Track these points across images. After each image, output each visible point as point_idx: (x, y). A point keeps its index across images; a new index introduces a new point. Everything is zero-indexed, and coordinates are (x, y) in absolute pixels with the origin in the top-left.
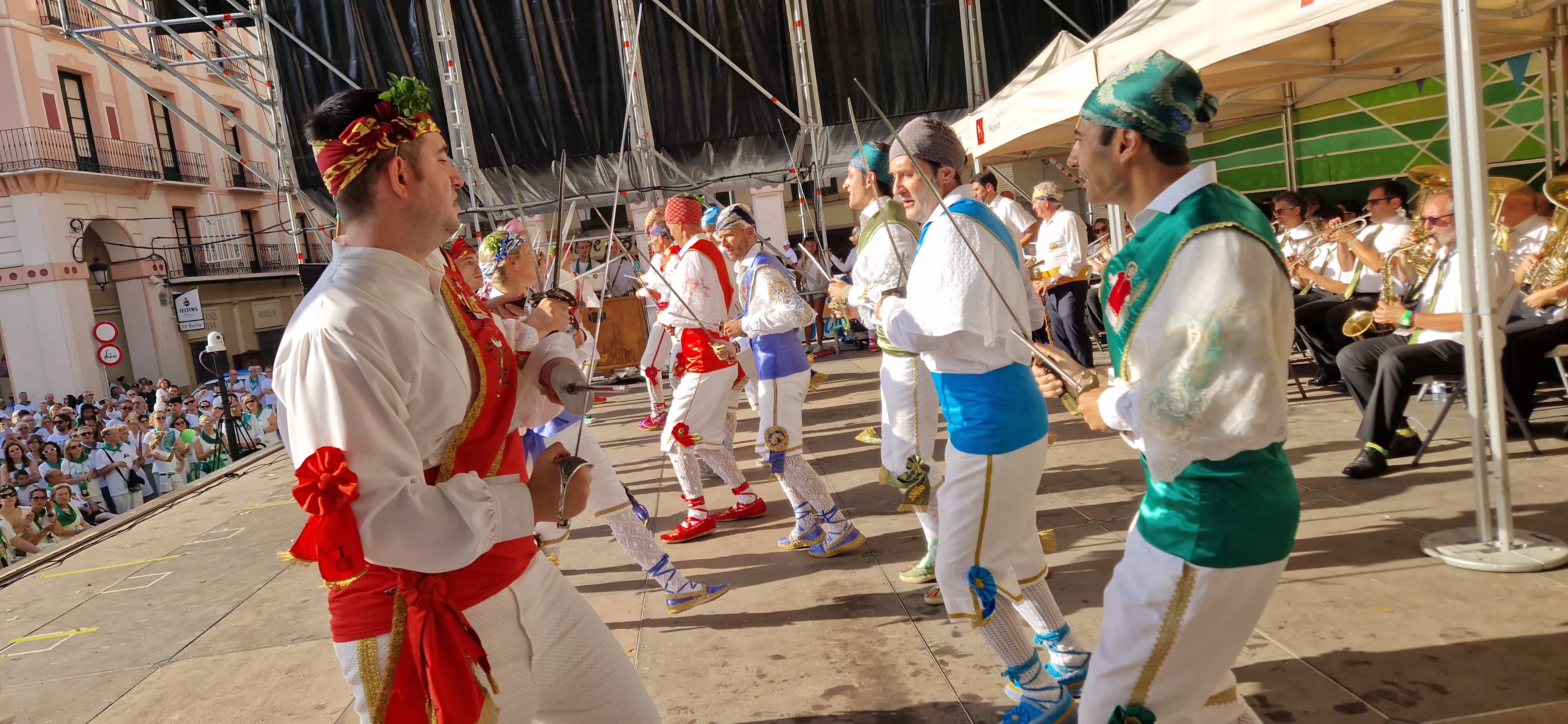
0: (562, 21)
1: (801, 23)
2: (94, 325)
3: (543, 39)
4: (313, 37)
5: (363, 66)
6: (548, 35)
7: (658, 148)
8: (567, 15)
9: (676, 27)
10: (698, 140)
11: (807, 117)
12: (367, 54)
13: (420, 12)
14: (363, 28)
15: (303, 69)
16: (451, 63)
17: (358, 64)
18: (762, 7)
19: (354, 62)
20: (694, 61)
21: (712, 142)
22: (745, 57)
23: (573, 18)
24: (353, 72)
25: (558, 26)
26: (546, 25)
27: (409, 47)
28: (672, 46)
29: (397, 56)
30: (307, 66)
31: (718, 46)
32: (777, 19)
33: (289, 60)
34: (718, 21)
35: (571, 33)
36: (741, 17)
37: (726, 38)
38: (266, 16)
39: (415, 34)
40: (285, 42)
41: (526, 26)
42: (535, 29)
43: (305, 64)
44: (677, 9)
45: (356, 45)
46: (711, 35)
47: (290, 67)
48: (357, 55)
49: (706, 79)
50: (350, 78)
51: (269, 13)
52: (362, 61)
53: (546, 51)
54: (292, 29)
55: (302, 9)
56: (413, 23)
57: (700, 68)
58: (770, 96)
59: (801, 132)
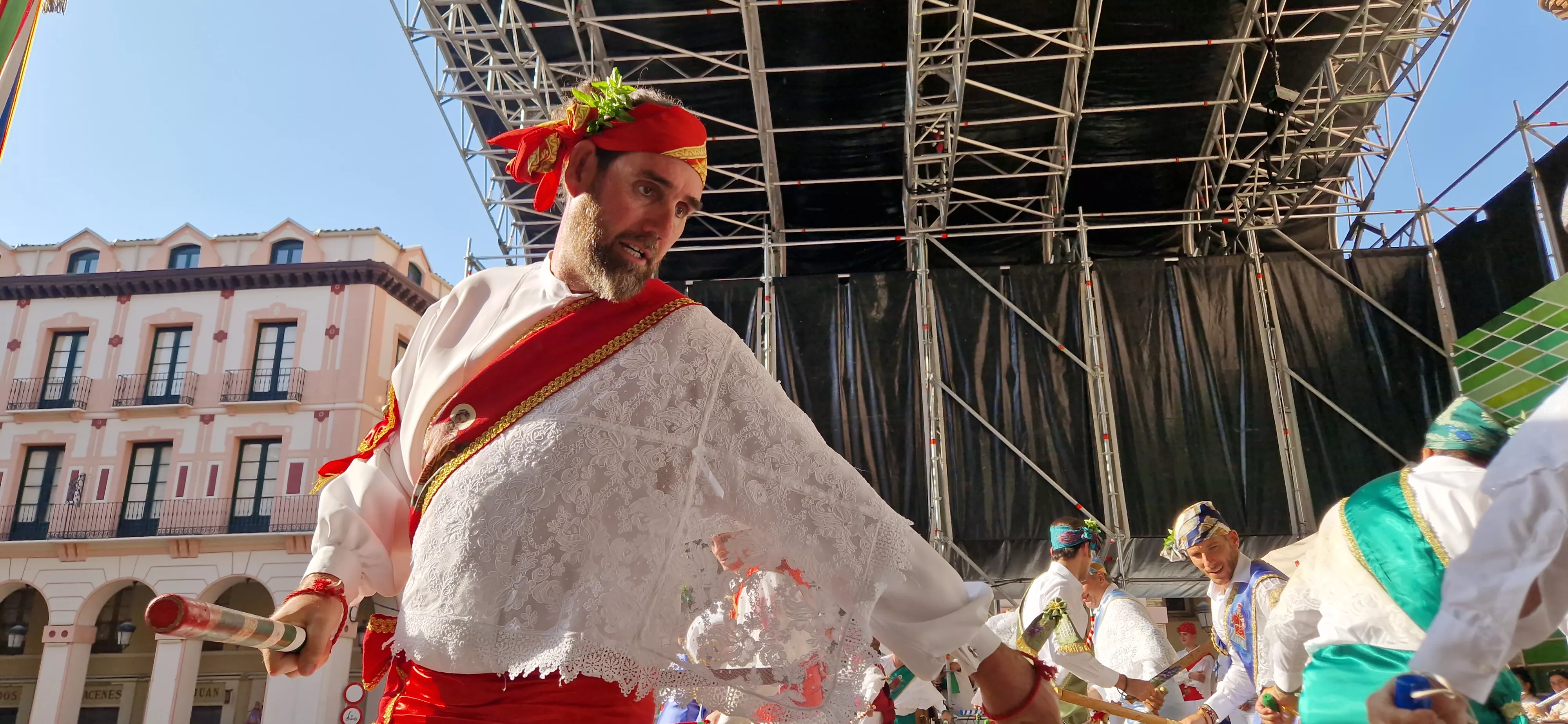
0: (875, 416)
1: (1108, 436)
2: (346, 685)
3: (856, 430)
6: (860, 428)
7: (955, 541)
8: (880, 412)
9: (982, 430)
10: (998, 538)
11: (1113, 526)
18: (1069, 418)
20: (998, 463)
21: (1012, 542)
22: (1049, 463)
23: (885, 415)
25: (870, 421)
26: (859, 419)
28: (977, 446)
31: (1023, 449)
32: (1084, 430)
34: (1024, 428)
35: (882, 426)
36: (1046, 426)
37: (1032, 445)
41: (841, 418)
42: (850, 422)
44: (985, 414)
46: (1017, 438)
49: (1010, 480)
53: (856, 444)
57: (1003, 469)
58: (1075, 502)
59: (1107, 541)
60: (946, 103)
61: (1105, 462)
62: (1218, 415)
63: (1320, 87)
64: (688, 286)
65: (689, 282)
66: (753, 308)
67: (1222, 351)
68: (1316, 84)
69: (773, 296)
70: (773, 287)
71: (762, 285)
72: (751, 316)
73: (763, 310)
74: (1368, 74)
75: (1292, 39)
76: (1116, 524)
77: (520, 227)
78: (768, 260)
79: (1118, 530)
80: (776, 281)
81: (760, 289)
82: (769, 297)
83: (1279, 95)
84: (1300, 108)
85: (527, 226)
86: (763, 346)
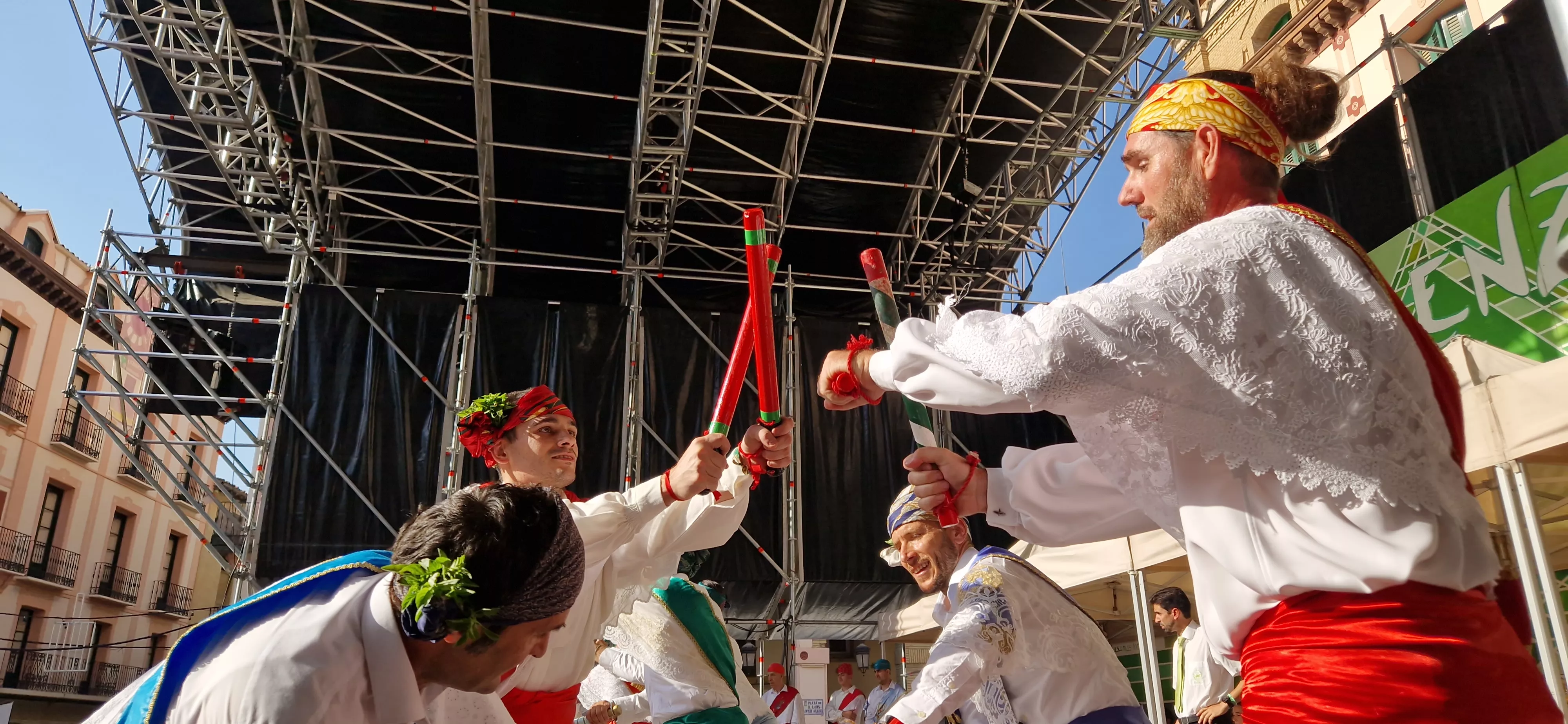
4: (322, 432)
5: (364, 462)
11: (789, 570)
12: (371, 453)
13: (436, 423)
14: (375, 429)
15: (300, 460)
16: (453, 473)
17: (359, 462)
19: (354, 460)
24: (351, 468)
27: (415, 454)
29: (400, 459)
30: (306, 457)
33: (290, 448)
38: (281, 405)
39: (425, 443)
40: (291, 432)
43: (305, 454)
45: (362, 445)
47: (288, 456)
48: (361, 454)
50: (346, 474)
51: (284, 403)
52: (364, 459)
54: (302, 421)
55: (319, 405)
56: (426, 432)
58: (757, 546)
59: (782, 584)
60: (674, 146)
61: (789, 509)
62: (890, 471)
63: (999, 187)
64: (379, 294)
65: (379, 290)
66: (451, 326)
67: (898, 412)
68: (996, 183)
69: (475, 315)
70: (475, 306)
71: (464, 302)
72: (448, 333)
73: (462, 329)
74: (1037, 181)
75: (980, 140)
76: (793, 568)
77: (180, 206)
78: (474, 277)
79: (793, 574)
80: (480, 301)
81: (462, 307)
82: (471, 315)
83: (965, 188)
84: (981, 202)
85: (188, 205)
86: (458, 366)
